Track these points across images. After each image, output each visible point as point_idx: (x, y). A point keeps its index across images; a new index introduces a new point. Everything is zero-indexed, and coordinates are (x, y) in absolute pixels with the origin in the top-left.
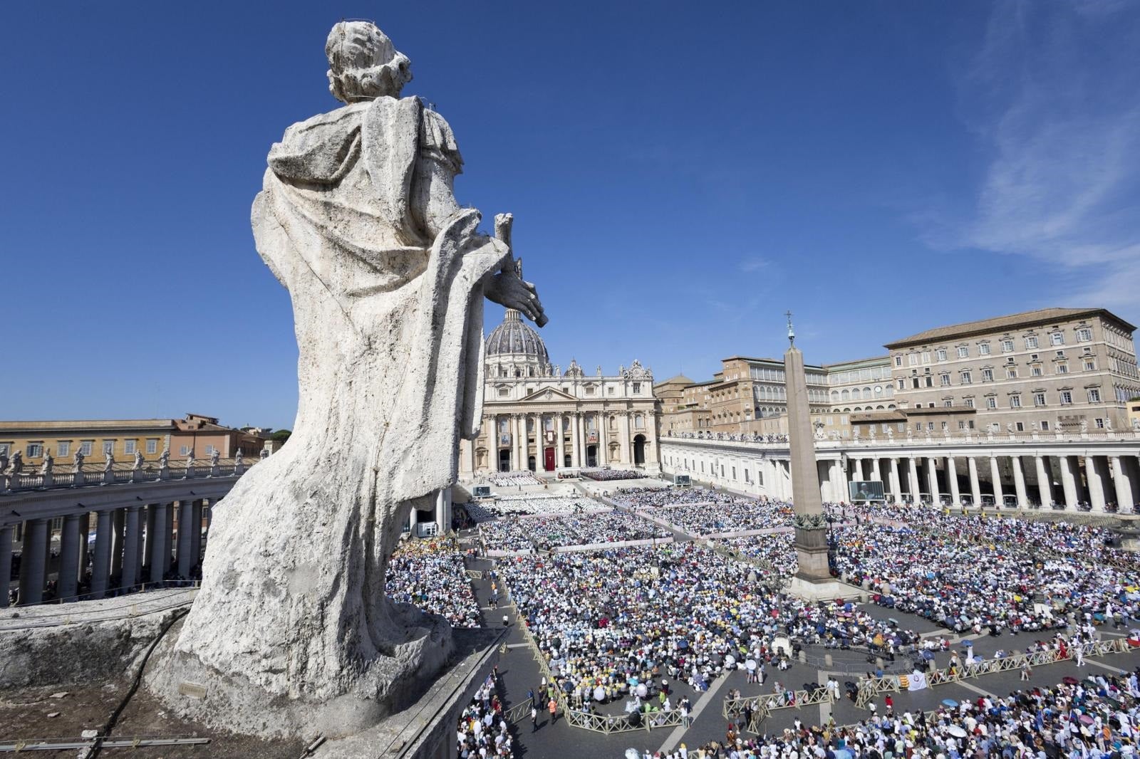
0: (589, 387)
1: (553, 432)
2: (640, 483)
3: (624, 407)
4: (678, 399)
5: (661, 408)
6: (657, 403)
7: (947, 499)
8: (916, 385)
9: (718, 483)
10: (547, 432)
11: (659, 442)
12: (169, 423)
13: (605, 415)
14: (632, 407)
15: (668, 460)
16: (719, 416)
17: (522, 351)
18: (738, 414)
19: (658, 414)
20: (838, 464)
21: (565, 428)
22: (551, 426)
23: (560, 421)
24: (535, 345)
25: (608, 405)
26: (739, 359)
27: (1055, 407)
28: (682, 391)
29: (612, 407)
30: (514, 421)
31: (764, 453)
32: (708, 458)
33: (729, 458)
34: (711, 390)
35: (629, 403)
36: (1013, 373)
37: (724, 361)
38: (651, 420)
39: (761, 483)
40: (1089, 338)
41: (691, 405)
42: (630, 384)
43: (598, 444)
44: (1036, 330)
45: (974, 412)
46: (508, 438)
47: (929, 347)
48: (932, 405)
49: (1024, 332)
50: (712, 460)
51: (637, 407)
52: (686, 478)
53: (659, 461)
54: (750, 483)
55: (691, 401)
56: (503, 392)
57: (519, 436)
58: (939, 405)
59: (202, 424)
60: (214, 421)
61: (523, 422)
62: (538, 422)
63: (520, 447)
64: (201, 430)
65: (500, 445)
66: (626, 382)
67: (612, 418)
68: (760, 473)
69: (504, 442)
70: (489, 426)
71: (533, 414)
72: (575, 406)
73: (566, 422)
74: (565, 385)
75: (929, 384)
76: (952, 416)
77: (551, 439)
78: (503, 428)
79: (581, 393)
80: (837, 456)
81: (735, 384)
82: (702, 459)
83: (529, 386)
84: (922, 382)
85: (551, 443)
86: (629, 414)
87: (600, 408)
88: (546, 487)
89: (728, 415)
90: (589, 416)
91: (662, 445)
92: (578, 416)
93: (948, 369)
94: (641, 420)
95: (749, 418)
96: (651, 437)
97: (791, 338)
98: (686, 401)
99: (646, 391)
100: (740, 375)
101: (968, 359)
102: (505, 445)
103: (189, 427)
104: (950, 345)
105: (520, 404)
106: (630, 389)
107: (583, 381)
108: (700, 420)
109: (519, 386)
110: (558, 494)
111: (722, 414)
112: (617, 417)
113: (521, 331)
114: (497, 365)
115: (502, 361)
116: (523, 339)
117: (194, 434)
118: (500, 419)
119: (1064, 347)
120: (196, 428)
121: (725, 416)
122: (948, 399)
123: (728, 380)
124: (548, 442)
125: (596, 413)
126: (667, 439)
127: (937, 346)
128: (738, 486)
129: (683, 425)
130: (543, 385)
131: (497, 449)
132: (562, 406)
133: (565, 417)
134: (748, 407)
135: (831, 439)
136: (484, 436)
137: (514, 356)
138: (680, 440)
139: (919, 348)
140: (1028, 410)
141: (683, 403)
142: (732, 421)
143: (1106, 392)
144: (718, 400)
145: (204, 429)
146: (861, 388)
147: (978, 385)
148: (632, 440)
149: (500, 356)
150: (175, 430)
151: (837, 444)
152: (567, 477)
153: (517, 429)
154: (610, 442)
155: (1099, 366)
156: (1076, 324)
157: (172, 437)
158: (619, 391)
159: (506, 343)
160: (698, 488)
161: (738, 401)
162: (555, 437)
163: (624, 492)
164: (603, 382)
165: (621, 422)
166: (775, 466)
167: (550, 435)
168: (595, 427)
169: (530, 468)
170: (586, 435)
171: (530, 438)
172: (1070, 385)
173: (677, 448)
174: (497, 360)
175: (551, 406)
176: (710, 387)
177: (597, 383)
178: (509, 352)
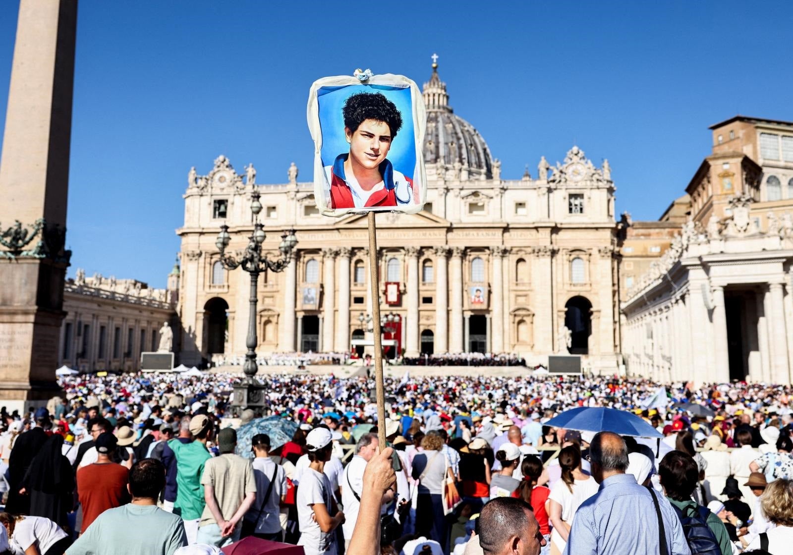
0: (475, 200)
1: (398, 284)
3: (543, 239)
6: (620, 234)
10: (386, 284)
11: (619, 313)
13: (505, 253)
17: (437, 157)
21: (422, 278)
22: (394, 273)
23: (411, 263)
24: (464, 151)
25: (511, 236)
29: (513, 240)
30: (328, 263)
35: (557, 231)
38: (603, 267)
42: (562, 194)
43: (490, 312)
46: (314, 293)
51: (571, 239)
56: (312, 210)
57: (335, 291)
61: (343, 265)
63: (336, 312)
66: (552, 192)
67: (520, 261)
71: (362, 249)
72: (442, 235)
73: (423, 265)
77: (393, 298)
79: (457, 212)
85: (394, 305)
86: (553, 254)
87: (494, 240)
90: (470, 254)
92: (448, 253)
94: (583, 266)
96: (602, 302)
99: (596, 210)
106: (561, 205)
107: (462, 189)
112: (530, 259)
118: (305, 258)
124: (388, 303)
125: (486, 249)
131: (296, 314)
132: (417, 235)
133: (422, 257)
136: (275, 289)
148: (563, 308)
153: (334, 277)
154: (513, 308)
158: (535, 209)
162: (402, 294)
164: (503, 191)
165: (537, 270)
167: (392, 290)
168: (483, 277)
170: (463, 292)
171: (355, 294)
175: (397, 235)
177: (492, 193)
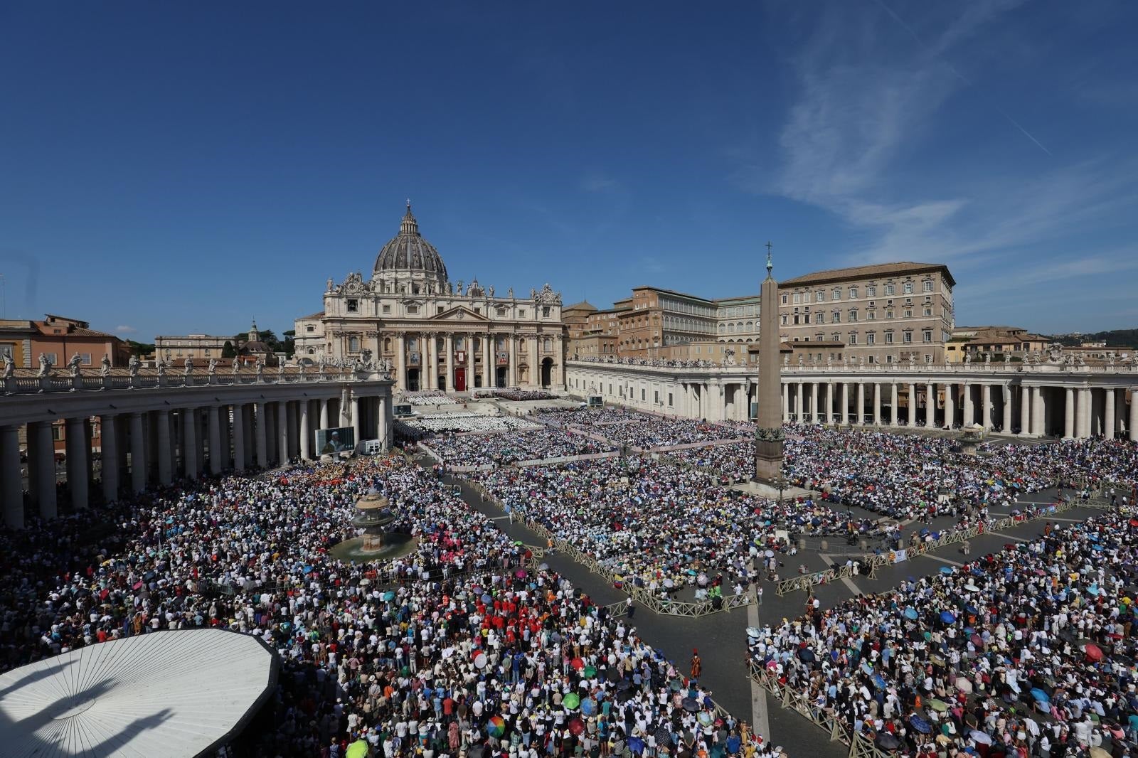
0: (501, 307)
1: (464, 352)
2: (555, 403)
3: (534, 330)
4: (582, 325)
5: (568, 333)
6: (565, 328)
7: (838, 418)
8: (797, 322)
9: (628, 403)
10: (458, 352)
11: (565, 366)
12: (27, 325)
13: (516, 337)
14: (542, 331)
15: (574, 383)
16: (627, 342)
17: (420, 267)
18: (647, 341)
19: (565, 339)
20: (743, 388)
21: (475, 349)
22: (462, 347)
23: (470, 341)
24: (434, 262)
25: (519, 328)
26: (649, 289)
27: (899, 345)
28: (587, 317)
29: (523, 330)
30: (424, 340)
31: (676, 377)
32: (617, 381)
33: (640, 381)
34: (621, 317)
35: (540, 326)
36: (872, 315)
37: (634, 290)
38: (559, 344)
39: (671, 403)
40: (931, 289)
41: (595, 332)
42: (541, 307)
43: (508, 365)
44: (894, 280)
45: (843, 346)
46: (417, 357)
47: (810, 288)
48: (807, 339)
49: (885, 280)
50: (622, 383)
51: (546, 330)
52: (599, 399)
53: (564, 383)
54: (659, 403)
55: (595, 327)
56: (412, 309)
57: (429, 355)
58: (813, 339)
59: (71, 329)
60: (84, 325)
61: (433, 341)
62: (449, 342)
63: (429, 367)
64: (72, 335)
65: (409, 364)
66: (537, 306)
67: (522, 341)
68: (671, 395)
69: (413, 360)
70: (397, 345)
71: (443, 334)
72: (486, 327)
73: (477, 343)
74: (477, 305)
75: (807, 321)
76: (827, 349)
77: (461, 359)
78: (411, 347)
79: (492, 314)
80: (742, 381)
81: (647, 312)
82: (610, 382)
83: (440, 304)
84: (802, 319)
85: (461, 363)
86: (538, 337)
87: (511, 330)
88: (465, 406)
89: (636, 341)
90: (499, 338)
91: (567, 369)
92: (489, 337)
93: (823, 309)
94: (549, 343)
95: (656, 345)
96: (558, 360)
97: (769, 269)
98: (590, 327)
99: (555, 316)
100: (648, 304)
101: (840, 301)
102: (414, 365)
103: (55, 331)
104: (828, 287)
105: (430, 323)
106: (541, 313)
107: (495, 302)
108: (605, 345)
109: (429, 304)
110: (478, 412)
111: (630, 340)
112: (527, 340)
113: (419, 245)
114: (394, 281)
115: (399, 277)
116: (422, 254)
117: (63, 339)
118: (409, 337)
119: (912, 295)
120: (64, 332)
121: (633, 342)
122: (820, 334)
123: (637, 309)
124: (458, 362)
125: (507, 335)
126: (573, 362)
127: (817, 288)
128: (649, 406)
129: (588, 350)
130: (455, 304)
131: (406, 368)
132: (475, 327)
133: (476, 338)
134: (657, 335)
135: (739, 365)
136: (392, 354)
137: (412, 272)
138: (588, 364)
139: (802, 289)
140: (879, 345)
141: (588, 330)
142: (640, 347)
143: (936, 334)
144: (627, 327)
145: (76, 333)
146: (745, 322)
147: (845, 324)
148: (540, 363)
149: (396, 272)
150: (35, 333)
151: (744, 370)
152: (483, 397)
153: (428, 348)
154: (519, 364)
155: (935, 312)
156: (923, 276)
157: (34, 342)
158: (530, 315)
159: (402, 258)
160: (611, 408)
161: (647, 329)
162: (466, 357)
163: (543, 411)
164: (515, 304)
165: (531, 345)
166: (686, 389)
167: (461, 355)
168: (505, 349)
169: (440, 388)
170: (496, 356)
171: (440, 357)
172: (911, 327)
173: (583, 372)
174: (394, 275)
175: (462, 326)
176: (619, 314)
177: (509, 305)
178: (406, 267)
